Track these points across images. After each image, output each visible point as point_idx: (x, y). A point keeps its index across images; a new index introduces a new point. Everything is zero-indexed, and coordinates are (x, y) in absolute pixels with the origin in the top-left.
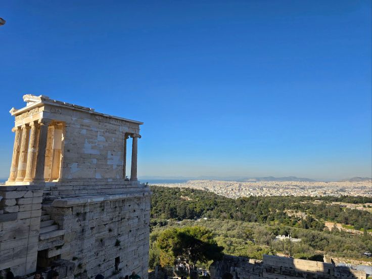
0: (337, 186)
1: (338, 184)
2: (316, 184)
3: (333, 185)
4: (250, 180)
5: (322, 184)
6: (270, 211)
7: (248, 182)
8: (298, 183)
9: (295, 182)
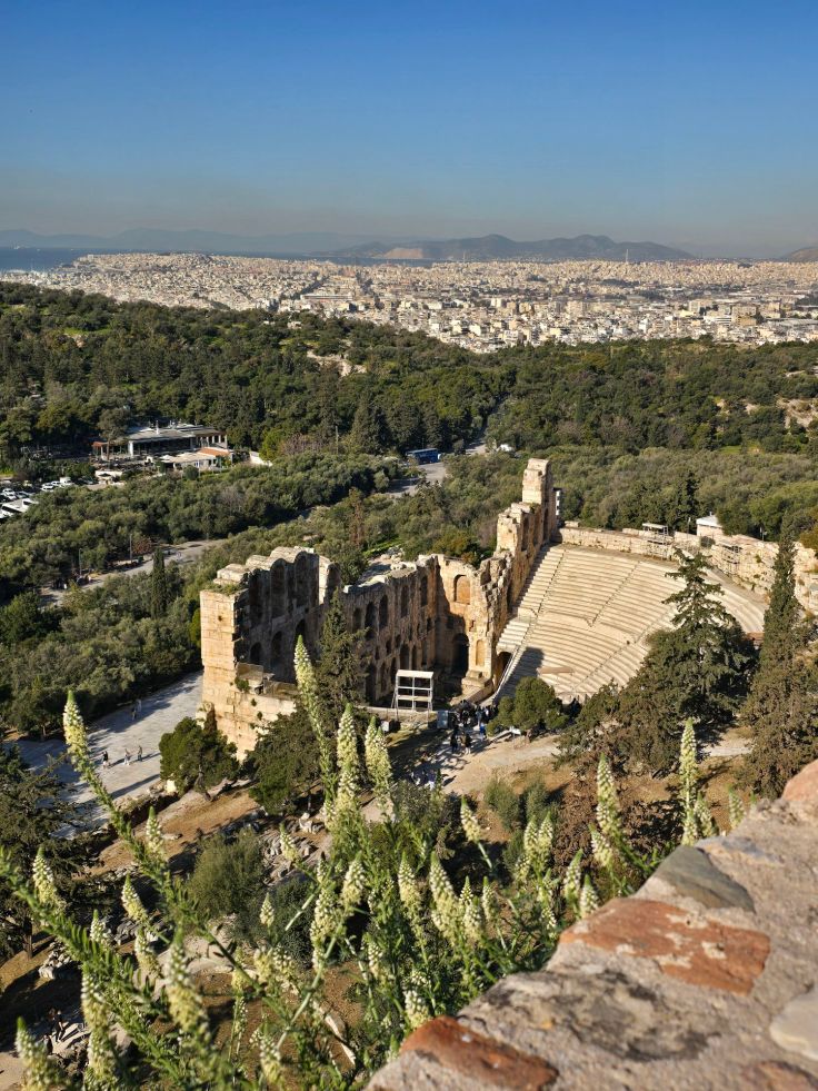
0: (792, 283)
1: (793, 270)
2: (704, 273)
3: (775, 275)
4: (396, 253)
5: (729, 272)
6: (719, 409)
7: (393, 263)
8: (624, 270)
9: (614, 266)
